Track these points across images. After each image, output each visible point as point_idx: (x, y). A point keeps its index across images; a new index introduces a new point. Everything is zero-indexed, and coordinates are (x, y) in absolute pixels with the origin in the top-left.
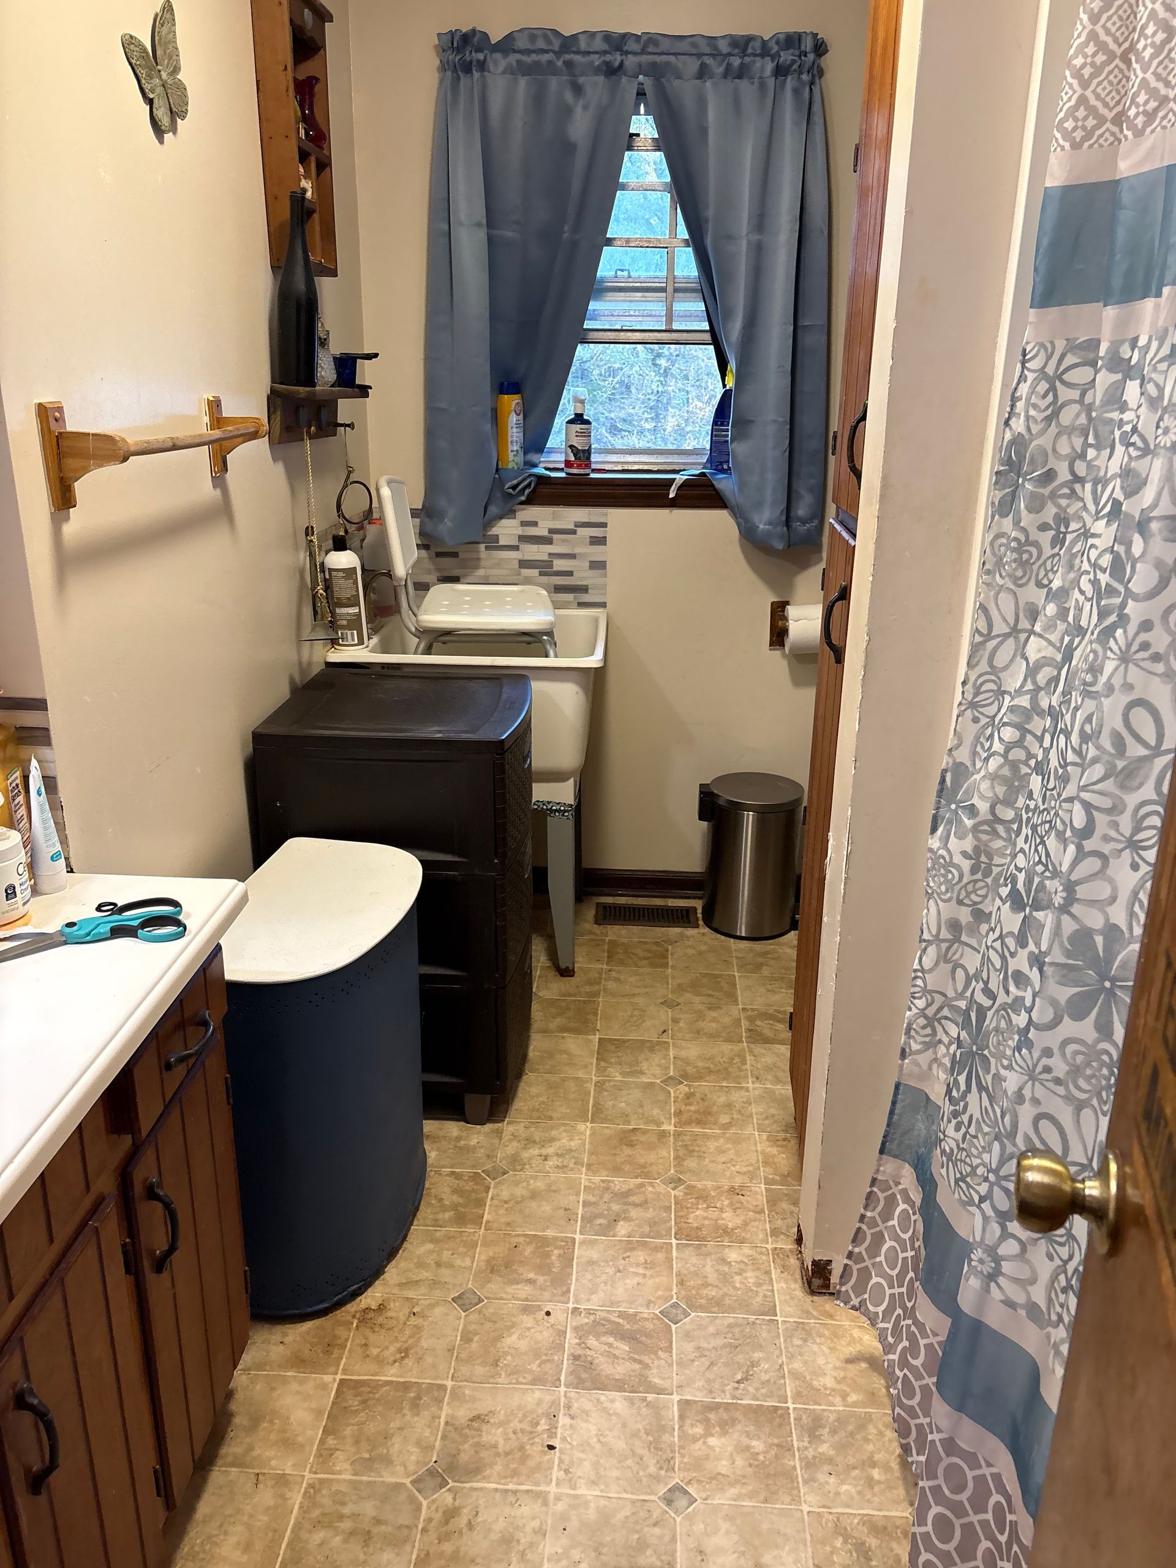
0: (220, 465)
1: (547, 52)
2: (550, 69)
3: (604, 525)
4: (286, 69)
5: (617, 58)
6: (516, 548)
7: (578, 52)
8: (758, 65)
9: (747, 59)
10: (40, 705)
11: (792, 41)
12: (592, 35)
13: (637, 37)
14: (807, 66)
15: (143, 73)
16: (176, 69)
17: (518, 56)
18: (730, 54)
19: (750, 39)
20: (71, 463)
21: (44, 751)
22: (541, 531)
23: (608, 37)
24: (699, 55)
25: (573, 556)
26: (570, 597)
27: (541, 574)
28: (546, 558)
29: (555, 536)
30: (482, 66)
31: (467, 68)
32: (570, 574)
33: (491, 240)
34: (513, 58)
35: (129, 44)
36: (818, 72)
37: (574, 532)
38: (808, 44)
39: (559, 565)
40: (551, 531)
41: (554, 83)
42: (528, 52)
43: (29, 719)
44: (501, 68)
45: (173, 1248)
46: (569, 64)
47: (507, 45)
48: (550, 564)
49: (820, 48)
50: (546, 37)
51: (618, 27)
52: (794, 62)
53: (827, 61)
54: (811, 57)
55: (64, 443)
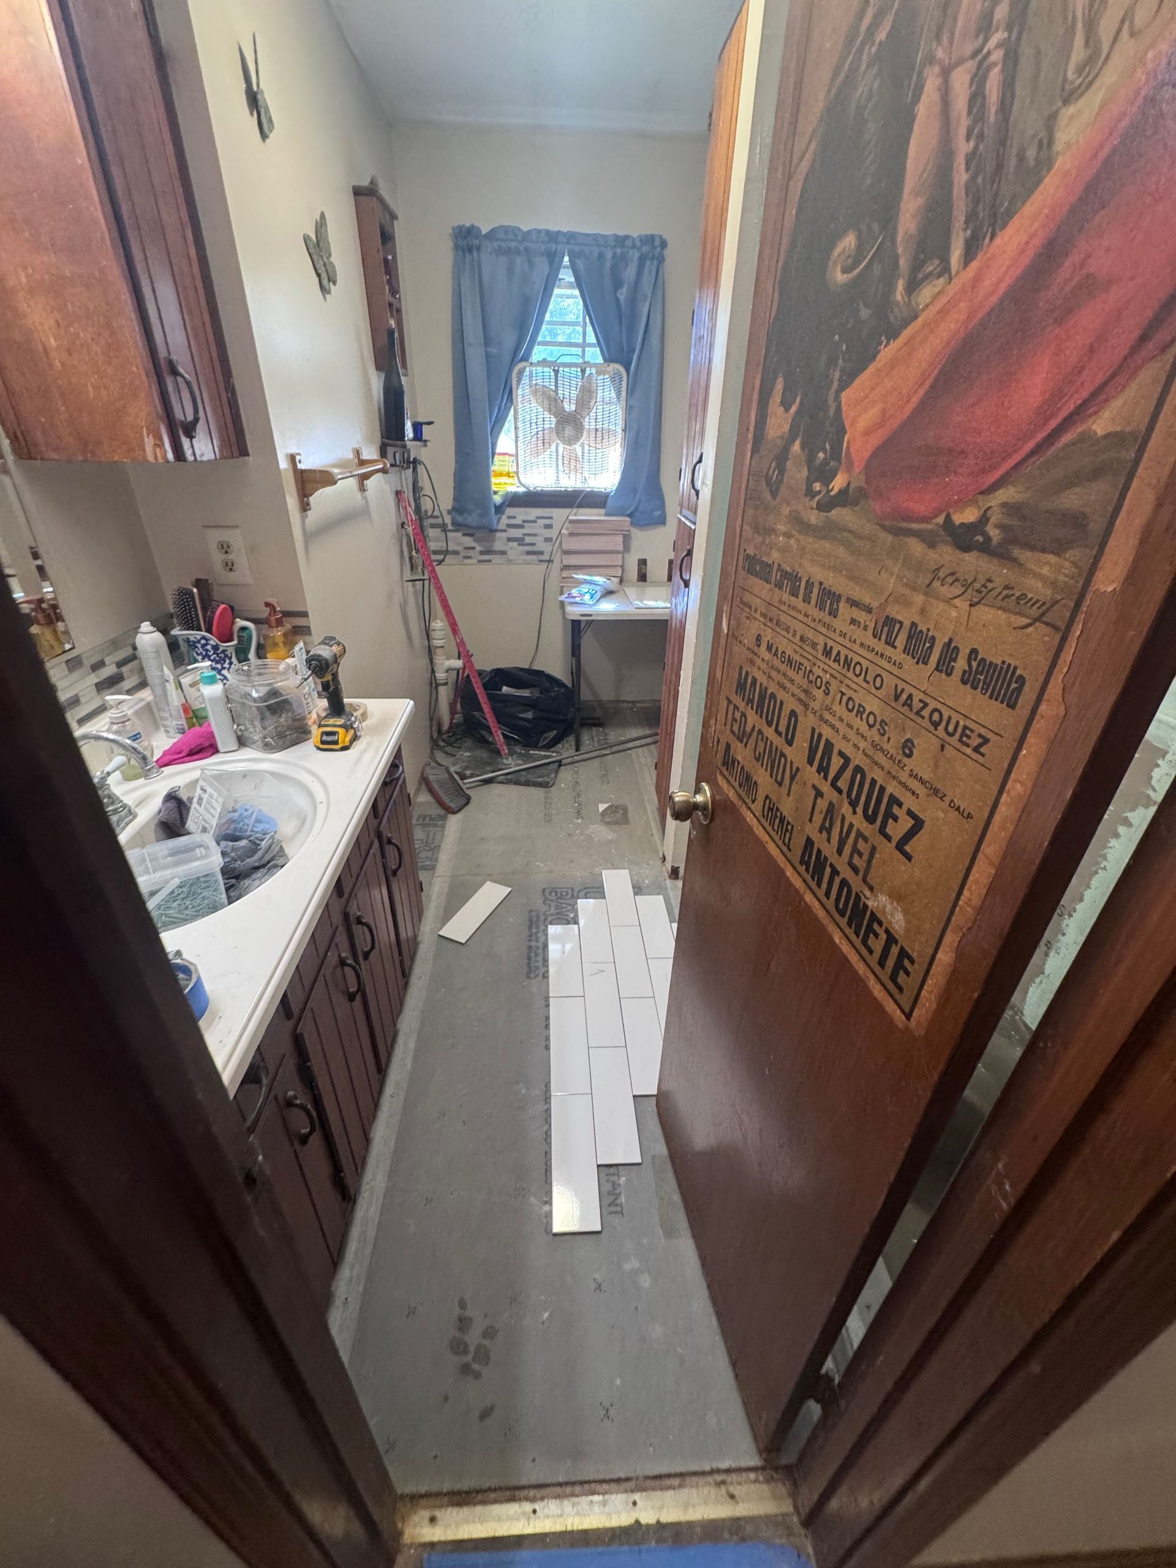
0: (362, 488)
1: (513, 240)
2: (518, 252)
3: (551, 518)
4: (378, 251)
5: (553, 246)
6: (505, 531)
7: (532, 242)
8: (630, 253)
9: (625, 250)
10: (305, 614)
11: (649, 240)
12: (539, 231)
13: (565, 234)
14: (657, 255)
15: (315, 257)
16: (330, 255)
17: (498, 243)
18: (615, 246)
19: (627, 237)
20: (309, 486)
21: (307, 638)
22: (518, 521)
23: (548, 233)
24: (598, 245)
25: (535, 535)
26: (534, 557)
27: (519, 545)
28: (521, 536)
29: (526, 524)
30: (478, 248)
31: (470, 249)
32: (534, 544)
33: (488, 356)
34: (495, 244)
35: (306, 239)
36: (661, 260)
37: (535, 522)
38: (657, 242)
39: (528, 540)
40: (524, 521)
41: (518, 261)
42: (503, 240)
43: (300, 622)
44: (490, 249)
45: (399, 867)
46: (526, 249)
47: (491, 235)
48: (522, 539)
49: (664, 244)
50: (513, 231)
51: (554, 228)
52: (649, 252)
53: (667, 252)
54: (659, 249)
55: (305, 474)
